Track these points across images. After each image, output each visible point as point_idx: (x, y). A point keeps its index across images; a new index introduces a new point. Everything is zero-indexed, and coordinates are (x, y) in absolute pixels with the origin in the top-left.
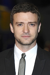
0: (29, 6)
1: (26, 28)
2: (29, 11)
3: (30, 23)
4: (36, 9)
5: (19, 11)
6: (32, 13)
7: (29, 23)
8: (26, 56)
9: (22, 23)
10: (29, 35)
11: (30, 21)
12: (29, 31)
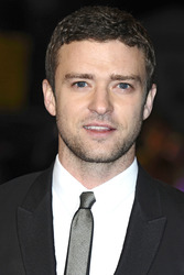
0: (115, 18)
1: (101, 96)
2: (114, 37)
3: (118, 78)
4: (142, 34)
5: (78, 36)
6: (127, 43)
7: (113, 78)
8: (94, 201)
9: (86, 76)
10: (113, 121)
11: (116, 72)
12: (110, 109)
